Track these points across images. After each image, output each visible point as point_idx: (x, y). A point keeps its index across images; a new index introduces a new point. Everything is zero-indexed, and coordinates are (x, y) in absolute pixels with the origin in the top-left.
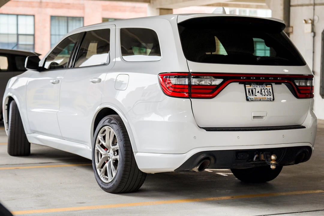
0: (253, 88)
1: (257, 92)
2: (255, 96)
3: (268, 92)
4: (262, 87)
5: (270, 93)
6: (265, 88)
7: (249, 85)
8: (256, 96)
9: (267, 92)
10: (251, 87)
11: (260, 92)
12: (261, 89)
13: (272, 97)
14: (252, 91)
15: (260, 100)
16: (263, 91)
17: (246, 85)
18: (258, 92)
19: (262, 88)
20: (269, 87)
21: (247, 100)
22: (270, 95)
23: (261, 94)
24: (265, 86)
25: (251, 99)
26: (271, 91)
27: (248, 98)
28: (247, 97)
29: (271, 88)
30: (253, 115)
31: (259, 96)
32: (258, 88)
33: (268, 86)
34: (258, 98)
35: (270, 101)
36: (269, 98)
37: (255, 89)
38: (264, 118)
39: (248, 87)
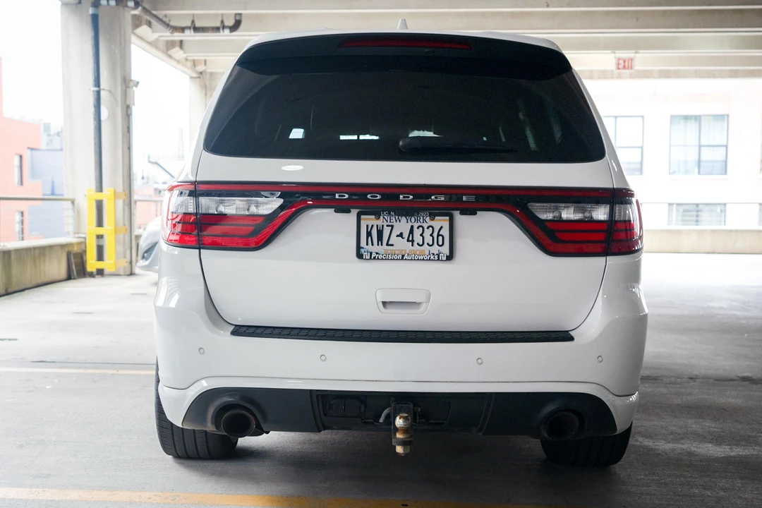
0: (385, 223)
1: (398, 236)
2: (388, 245)
3: (435, 235)
4: (417, 221)
5: (440, 238)
6: (425, 225)
7: (373, 217)
8: (392, 245)
9: (431, 235)
10: (380, 222)
11: (406, 235)
12: (412, 227)
13: (445, 250)
14: (380, 233)
15: (403, 256)
16: (417, 232)
17: (363, 216)
18: (401, 235)
19: (416, 225)
20: (441, 223)
21: (360, 256)
22: (440, 243)
23: (408, 241)
24: (428, 219)
25: (371, 254)
26: (445, 232)
27: (362, 250)
28: (359, 247)
29: (446, 225)
30: (380, 299)
31: (401, 245)
32: (403, 225)
33: (436, 218)
34: (397, 252)
35: (438, 259)
36: (436, 252)
37: (392, 226)
38: (423, 307)
39: (368, 221)
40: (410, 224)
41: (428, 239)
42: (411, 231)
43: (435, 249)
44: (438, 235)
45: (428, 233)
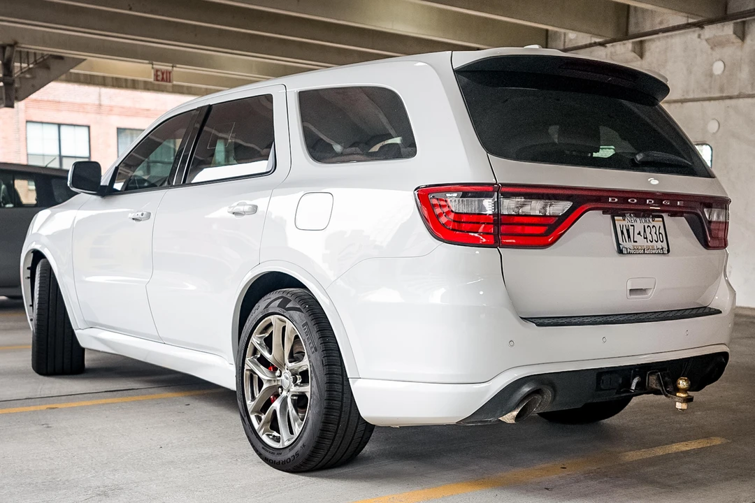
0: (630, 224)
2: (634, 242)
3: (658, 233)
4: (646, 221)
5: (661, 235)
6: (651, 225)
7: (621, 218)
8: (636, 242)
9: (655, 233)
10: (625, 223)
11: (642, 233)
12: (644, 226)
13: (664, 245)
14: (628, 231)
15: (644, 250)
16: (648, 230)
17: (616, 218)
18: (639, 234)
19: (646, 225)
20: (658, 223)
21: (620, 251)
22: (662, 240)
23: (644, 238)
24: (651, 220)
25: (627, 249)
26: (662, 231)
27: (621, 246)
28: (618, 244)
29: (661, 224)
30: (629, 287)
31: (641, 241)
32: (639, 224)
33: (656, 219)
34: (640, 248)
35: (663, 253)
36: (661, 247)
37: (633, 226)
38: (650, 293)
39: (619, 221)
40: (642, 225)
41: (655, 237)
42: (645, 231)
43: (659, 245)
44: (660, 233)
45: (653, 230)
